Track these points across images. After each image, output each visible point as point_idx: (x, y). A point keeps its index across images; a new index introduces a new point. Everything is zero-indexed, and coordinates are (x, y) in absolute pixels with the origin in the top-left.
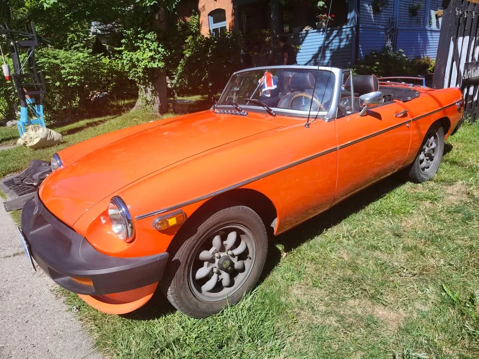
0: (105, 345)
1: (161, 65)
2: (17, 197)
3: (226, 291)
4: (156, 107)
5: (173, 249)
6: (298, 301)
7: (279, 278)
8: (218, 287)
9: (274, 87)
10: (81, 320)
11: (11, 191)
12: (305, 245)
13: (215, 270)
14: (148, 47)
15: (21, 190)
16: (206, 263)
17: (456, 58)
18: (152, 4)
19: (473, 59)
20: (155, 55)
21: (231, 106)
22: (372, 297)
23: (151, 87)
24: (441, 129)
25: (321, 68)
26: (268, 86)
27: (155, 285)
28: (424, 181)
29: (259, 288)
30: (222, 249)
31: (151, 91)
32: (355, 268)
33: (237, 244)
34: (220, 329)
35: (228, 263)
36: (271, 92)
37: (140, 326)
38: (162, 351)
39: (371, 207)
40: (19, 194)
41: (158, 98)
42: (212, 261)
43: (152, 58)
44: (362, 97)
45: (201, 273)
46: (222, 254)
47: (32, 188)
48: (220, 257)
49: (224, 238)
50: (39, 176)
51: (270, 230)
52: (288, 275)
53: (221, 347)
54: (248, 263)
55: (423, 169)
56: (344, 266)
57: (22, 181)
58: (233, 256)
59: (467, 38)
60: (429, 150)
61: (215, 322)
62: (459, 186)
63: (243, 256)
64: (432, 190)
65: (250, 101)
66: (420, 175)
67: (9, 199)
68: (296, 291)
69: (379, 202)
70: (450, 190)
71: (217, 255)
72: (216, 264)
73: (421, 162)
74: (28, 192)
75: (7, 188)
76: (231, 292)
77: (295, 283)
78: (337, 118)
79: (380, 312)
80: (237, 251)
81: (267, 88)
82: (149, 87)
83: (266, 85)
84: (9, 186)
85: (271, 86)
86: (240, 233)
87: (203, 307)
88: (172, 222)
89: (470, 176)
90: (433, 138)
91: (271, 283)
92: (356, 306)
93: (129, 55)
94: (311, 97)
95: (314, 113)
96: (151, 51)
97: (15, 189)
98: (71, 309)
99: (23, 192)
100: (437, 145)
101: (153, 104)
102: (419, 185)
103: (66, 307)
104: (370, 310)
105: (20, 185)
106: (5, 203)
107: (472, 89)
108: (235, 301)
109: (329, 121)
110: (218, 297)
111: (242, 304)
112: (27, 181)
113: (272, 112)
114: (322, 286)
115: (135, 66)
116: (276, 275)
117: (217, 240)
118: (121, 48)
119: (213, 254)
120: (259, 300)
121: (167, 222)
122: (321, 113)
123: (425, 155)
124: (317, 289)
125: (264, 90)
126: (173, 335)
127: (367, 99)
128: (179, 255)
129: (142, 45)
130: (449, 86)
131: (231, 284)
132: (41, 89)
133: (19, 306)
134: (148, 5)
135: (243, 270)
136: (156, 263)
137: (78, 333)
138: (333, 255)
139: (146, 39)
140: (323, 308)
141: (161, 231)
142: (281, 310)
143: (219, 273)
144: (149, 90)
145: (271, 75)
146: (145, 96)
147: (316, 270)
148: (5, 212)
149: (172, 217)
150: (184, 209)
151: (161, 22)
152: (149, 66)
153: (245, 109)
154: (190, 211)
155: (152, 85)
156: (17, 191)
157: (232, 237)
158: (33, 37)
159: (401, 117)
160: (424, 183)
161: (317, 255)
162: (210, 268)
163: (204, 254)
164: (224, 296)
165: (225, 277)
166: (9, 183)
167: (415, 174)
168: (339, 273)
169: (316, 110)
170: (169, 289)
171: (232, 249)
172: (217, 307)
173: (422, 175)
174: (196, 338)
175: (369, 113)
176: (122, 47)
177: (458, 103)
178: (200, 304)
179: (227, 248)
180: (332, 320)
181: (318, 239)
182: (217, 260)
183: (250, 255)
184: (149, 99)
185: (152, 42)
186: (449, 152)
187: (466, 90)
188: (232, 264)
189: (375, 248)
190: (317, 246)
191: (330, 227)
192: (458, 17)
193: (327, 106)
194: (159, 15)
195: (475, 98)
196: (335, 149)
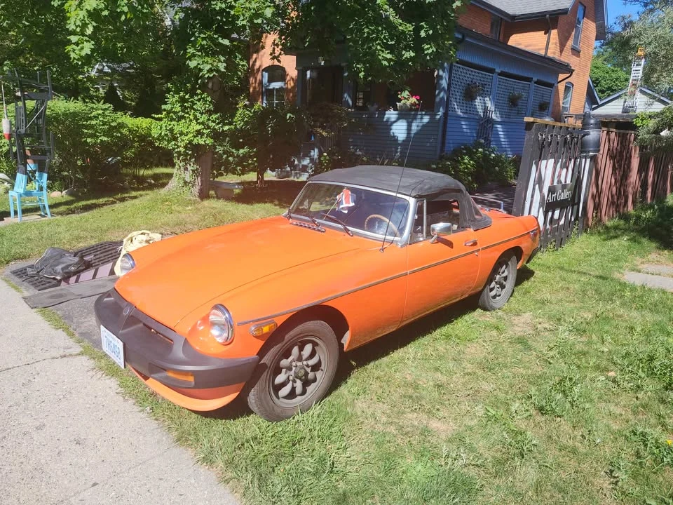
0: (187, 440)
1: (209, 141)
2: (37, 292)
3: (299, 398)
4: (196, 190)
5: (262, 353)
6: (363, 412)
7: (346, 392)
8: (292, 395)
9: (352, 204)
10: (156, 419)
11: (25, 283)
12: (372, 364)
13: (291, 378)
14: (196, 119)
15: (38, 284)
16: (284, 370)
17: (540, 181)
18: (211, 76)
19: (559, 182)
20: (203, 129)
21: (307, 218)
22: (429, 412)
23: (192, 165)
24: (514, 258)
25: (399, 195)
26: (346, 203)
27: (241, 385)
28: (494, 310)
29: (327, 399)
30: (300, 359)
31: (192, 170)
32: (416, 388)
33: (312, 355)
34: (292, 431)
35: (303, 372)
36: (349, 209)
37: (219, 425)
38: (243, 445)
39: (438, 333)
40: (39, 288)
41: (199, 179)
42: (289, 369)
43: (199, 133)
44: (433, 226)
45: (280, 379)
46: (299, 364)
47: (54, 282)
48: (296, 366)
49: (301, 349)
50: (62, 269)
51: (341, 346)
52: (354, 390)
53: (294, 445)
54: (319, 374)
55: (494, 297)
56: (407, 385)
57: (39, 272)
58: (308, 366)
59: (551, 161)
60: (500, 278)
61: (288, 425)
62: (527, 316)
63: (316, 368)
64: (500, 318)
65: (327, 217)
66: (489, 303)
67: (26, 294)
68: (361, 405)
69: (446, 327)
70: (516, 320)
71: (294, 364)
72: (292, 373)
73: (492, 290)
74: (50, 287)
75: (17, 279)
76: (302, 400)
77: (360, 397)
78: (410, 244)
79: (434, 424)
80: (311, 362)
81: (344, 205)
82: (190, 165)
83: (344, 202)
84: (21, 277)
85: (349, 203)
86: (315, 344)
87: (278, 410)
88: (266, 329)
89: (540, 308)
90: (504, 266)
91: (338, 396)
92: (413, 419)
93: (170, 125)
94: (388, 221)
95: (390, 238)
96: (199, 124)
97: (29, 282)
98: (142, 410)
99: (43, 286)
100: (509, 273)
101: (193, 186)
102: (488, 313)
103: (137, 408)
104: (425, 422)
105: (36, 278)
106: (24, 298)
107: (557, 213)
108: (305, 409)
109: (402, 247)
110: (291, 404)
111: (311, 413)
112: (46, 273)
113: (350, 232)
114: (385, 401)
115: (175, 139)
116: (343, 390)
117: (295, 350)
118: (160, 116)
119: (291, 362)
120: (328, 410)
121: (262, 329)
122: (396, 238)
123: (496, 283)
124: (381, 404)
125: (341, 206)
126: (249, 435)
127: (438, 228)
128: (266, 359)
129: (188, 115)
130: (529, 213)
131: (304, 392)
132: (48, 154)
133: (88, 406)
134: (206, 76)
135: (314, 380)
136: (246, 364)
137: (155, 430)
138: (397, 375)
139: (194, 109)
140: (384, 419)
141: (257, 337)
142: (348, 418)
143: (294, 381)
144: (190, 168)
145: (350, 193)
146: (183, 175)
147: (381, 387)
148: (30, 309)
149: (266, 325)
150: (275, 319)
151: (214, 92)
152: (195, 141)
153: (323, 225)
154: (280, 321)
155: (194, 164)
156: (35, 285)
157: (308, 349)
158: (48, 88)
159: (471, 246)
160: (493, 312)
161: (382, 373)
162: (287, 375)
163: (284, 362)
164: (296, 403)
165: (299, 384)
166: (21, 273)
167: (484, 302)
168: (402, 391)
169: (391, 235)
170: (252, 390)
171: (306, 360)
172: (289, 413)
173: (491, 303)
174: (272, 436)
175: (440, 240)
176: (162, 114)
177: (532, 232)
178: (275, 408)
179: (304, 358)
180: (392, 429)
181: (385, 360)
182: (294, 368)
183: (322, 367)
184: (188, 179)
185: (202, 114)
186: (528, 278)
187: (550, 213)
188: (306, 374)
189: (437, 369)
190: (383, 365)
191: (397, 349)
192: (541, 142)
193: (401, 231)
194: (213, 83)
195: (562, 222)
196: (406, 274)
